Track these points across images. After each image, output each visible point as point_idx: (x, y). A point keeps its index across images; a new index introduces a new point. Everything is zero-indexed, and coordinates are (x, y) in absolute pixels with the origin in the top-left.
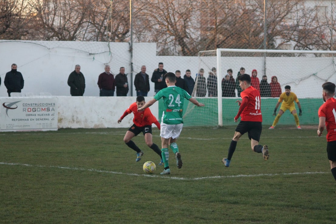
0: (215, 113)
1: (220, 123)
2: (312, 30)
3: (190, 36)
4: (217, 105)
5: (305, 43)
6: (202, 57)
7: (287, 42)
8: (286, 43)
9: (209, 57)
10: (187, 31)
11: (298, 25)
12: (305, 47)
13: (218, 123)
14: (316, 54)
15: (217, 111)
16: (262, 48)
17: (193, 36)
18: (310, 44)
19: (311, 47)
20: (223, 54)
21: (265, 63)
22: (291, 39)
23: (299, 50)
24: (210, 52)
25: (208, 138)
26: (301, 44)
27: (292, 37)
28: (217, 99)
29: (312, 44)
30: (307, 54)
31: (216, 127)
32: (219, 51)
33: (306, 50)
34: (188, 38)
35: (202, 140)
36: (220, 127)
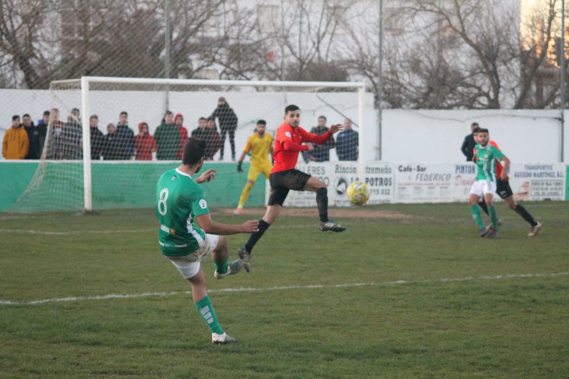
0: (79, 188)
1: (88, 204)
2: (250, 45)
3: (41, 55)
4: (83, 174)
5: (239, 67)
6: (55, 92)
7: (208, 66)
8: (205, 68)
9: (68, 92)
10: (35, 45)
11: (226, 38)
12: (238, 74)
13: (83, 205)
14: (257, 88)
15: (83, 184)
16: (162, 77)
17: (46, 55)
18: (247, 70)
19: (248, 74)
20: (93, 87)
21: (167, 103)
22: (214, 60)
23: (229, 79)
24: (70, 83)
25: (63, 231)
26: (233, 69)
27: (217, 57)
28: (83, 163)
29: (252, 70)
30: (243, 87)
31: (80, 211)
32: (85, 81)
33: (240, 79)
34: (36, 58)
35: (53, 236)
36: (88, 213)
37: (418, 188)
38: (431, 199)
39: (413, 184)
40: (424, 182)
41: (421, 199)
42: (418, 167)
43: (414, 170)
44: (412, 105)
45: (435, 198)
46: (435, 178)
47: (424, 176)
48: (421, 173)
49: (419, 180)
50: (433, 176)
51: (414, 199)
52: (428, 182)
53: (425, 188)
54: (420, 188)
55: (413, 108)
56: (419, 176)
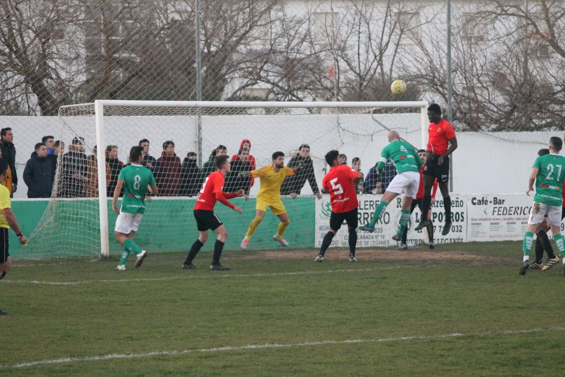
0: (94, 230)
1: (104, 249)
2: (301, 60)
3: (58, 75)
4: (99, 214)
5: (289, 86)
7: (253, 84)
8: (250, 87)
10: (51, 64)
11: (273, 51)
12: (288, 93)
13: (100, 250)
14: (310, 109)
15: (99, 225)
16: (194, 98)
17: (63, 75)
18: (299, 89)
19: (300, 94)
21: (200, 128)
22: (260, 78)
23: (278, 100)
24: (81, 107)
25: (72, 281)
26: (282, 88)
27: (263, 74)
28: (98, 201)
29: (303, 88)
30: (293, 109)
31: (95, 257)
32: (99, 104)
33: (290, 100)
34: (52, 78)
35: (59, 286)
36: (104, 258)
37: (495, 224)
38: (511, 236)
39: (490, 219)
40: (502, 217)
41: (501, 236)
42: (495, 198)
43: (491, 202)
44: (494, 126)
45: (517, 236)
46: (516, 212)
47: (502, 209)
48: (498, 206)
49: (496, 213)
50: (513, 209)
51: (491, 237)
52: (507, 216)
53: (503, 223)
54: (498, 223)
55: (494, 130)
56: (496, 210)
